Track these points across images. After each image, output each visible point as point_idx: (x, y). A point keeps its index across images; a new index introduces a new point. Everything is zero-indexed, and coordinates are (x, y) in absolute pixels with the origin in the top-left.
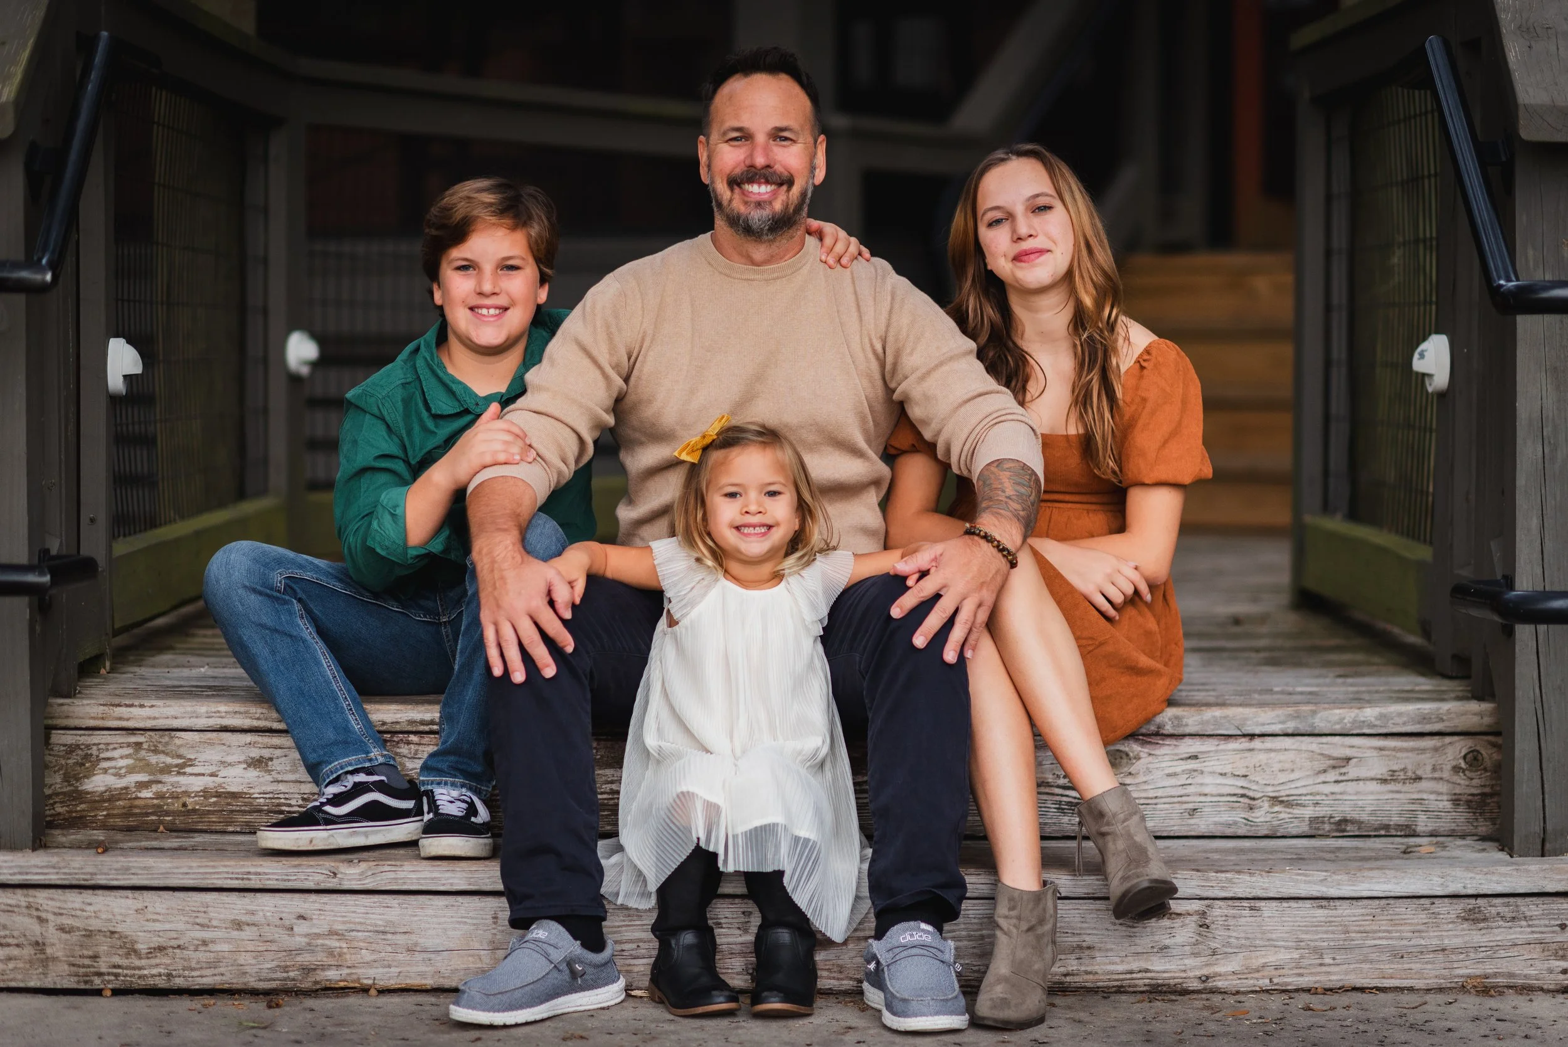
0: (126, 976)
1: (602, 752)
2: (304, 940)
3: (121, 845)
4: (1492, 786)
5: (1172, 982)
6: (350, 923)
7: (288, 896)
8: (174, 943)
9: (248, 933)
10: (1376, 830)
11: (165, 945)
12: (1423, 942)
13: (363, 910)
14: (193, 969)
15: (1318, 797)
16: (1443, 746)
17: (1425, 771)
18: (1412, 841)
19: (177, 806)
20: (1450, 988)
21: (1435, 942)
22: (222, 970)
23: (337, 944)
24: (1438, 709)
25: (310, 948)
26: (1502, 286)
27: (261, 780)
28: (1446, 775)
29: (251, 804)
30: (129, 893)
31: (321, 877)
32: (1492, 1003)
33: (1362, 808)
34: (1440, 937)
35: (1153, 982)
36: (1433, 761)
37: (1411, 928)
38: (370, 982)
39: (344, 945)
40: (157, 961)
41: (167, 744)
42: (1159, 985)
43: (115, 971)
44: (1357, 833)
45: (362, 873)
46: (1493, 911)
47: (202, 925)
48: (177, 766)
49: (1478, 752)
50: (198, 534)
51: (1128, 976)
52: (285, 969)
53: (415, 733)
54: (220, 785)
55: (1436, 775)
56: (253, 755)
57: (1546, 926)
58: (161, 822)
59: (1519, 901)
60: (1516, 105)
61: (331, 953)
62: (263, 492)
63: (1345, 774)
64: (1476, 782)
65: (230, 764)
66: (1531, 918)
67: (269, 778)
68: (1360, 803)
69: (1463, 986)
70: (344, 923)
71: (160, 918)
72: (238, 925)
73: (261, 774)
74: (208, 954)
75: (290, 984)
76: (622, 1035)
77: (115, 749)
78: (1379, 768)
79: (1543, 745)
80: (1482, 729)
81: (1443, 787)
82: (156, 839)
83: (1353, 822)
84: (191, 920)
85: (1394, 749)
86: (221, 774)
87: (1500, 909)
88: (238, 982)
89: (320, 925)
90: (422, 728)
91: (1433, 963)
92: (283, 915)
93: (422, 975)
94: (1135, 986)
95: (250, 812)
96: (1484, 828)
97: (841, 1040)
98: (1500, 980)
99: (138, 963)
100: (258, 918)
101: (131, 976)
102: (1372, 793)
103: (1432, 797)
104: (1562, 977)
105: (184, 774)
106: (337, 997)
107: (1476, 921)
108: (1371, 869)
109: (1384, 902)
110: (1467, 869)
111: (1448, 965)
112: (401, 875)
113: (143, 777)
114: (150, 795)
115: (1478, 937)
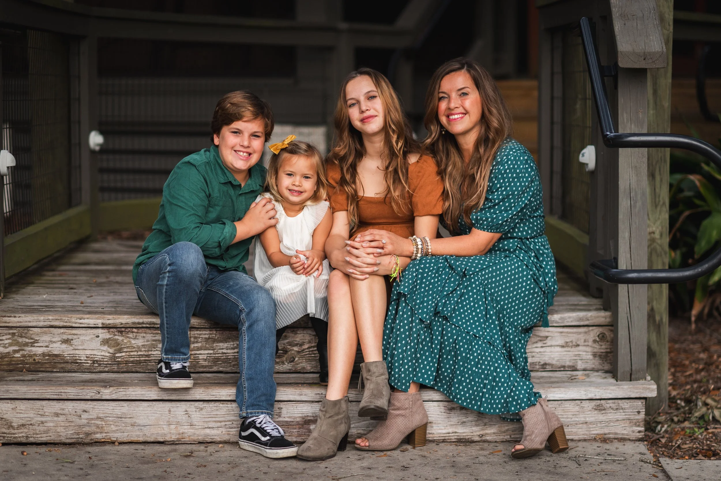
0: (8, 437)
1: (218, 336)
2: (86, 421)
3: (6, 379)
4: (611, 349)
5: (467, 437)
6: (106, 413)
7: (79, 402)
8: (29, 423)
9: (61, 418)
10: (559, 368)
11: (25, 423)
12: (577, 419)
13: (112, 408)
14: (37, 434)
15: (533, 354)
16: (589, 331)
17: (581, 342)
18: (575, 373)
19: (31, 360)
20: (589, 440)
21: (583, 419)
22: (50, 434)
23: (100, 423)
24: (586, 315)
25: (88, 425)
26: (608, 135)
27: (68, 349)
28: (590, 343)
29: (64, 359)
30: (9, 401)
31: (93, 394)
32: (607, 446)
33: (553, 358)
34: (585, 417)
35: (459, 437)
36: (584, 338)
37: (572, 413)
38: (115, 439)
39: (104, 423)
40: (22, 431)
41: (26, 333)
42: (461, 439)
43: (3, 435)
44: (551, 369)
45: (110, 393)
46: (608, 405)
47: (41, 415)
48: (31, 343)
49: (604, 333)
50: (46, 229)
51: (448, 435)
52: (78, 434)
53: (135, 328)
54: (50, 351)
55: (586, 344)
56: (64, 338)
57: (631, 412)
58: (24, 368)
59: (620, 401)
60: (617, 52)
61: (98, 427)
62: (78, 204)
63: (545, 343)
64: (603, 347)
65: (54, 342)
66: (625, 409)
67: (72, 348)
68: (552, 356)
69: (595, 439)
70: (104, 413)
71: (23, 412)
72: (57, 415)
73: (68, 346)
74: (44, 427)
75: (80, 440)
76: (223, 465)
77: (3, 335)
78: (560, 341)
79: (631, 332)
80: (606, 324)
81: (589, 349)
82: (21, 375)
83: (549, 364)
84: (37, 413)
85: (567, 333)
86: (50, 346)
87: (611, 405)
88: (57, 440)
89: (93, 414)
90: (138, 326)
91: (582, 428)
92: (76, 410)
93: (138, 436)
94: (451, 439)
95: (64, 363)
96: (607, 367)
97: (319, 466)
98: (612, 436)
99: (13, 431)
100: (66, 411)
101: (10, 437)
102: (557, 352)
103: (584, 353)
104: (638, 434)
105: (34, 346)
106: (101, 446)
107: (600, 410)
108: (554, 387)
109: (560, 402)
110: (596, 387)
111: (588, 429)
112: (128, 393)
113: (16, 348)
114: (19, 356)
115: (601, 417)
